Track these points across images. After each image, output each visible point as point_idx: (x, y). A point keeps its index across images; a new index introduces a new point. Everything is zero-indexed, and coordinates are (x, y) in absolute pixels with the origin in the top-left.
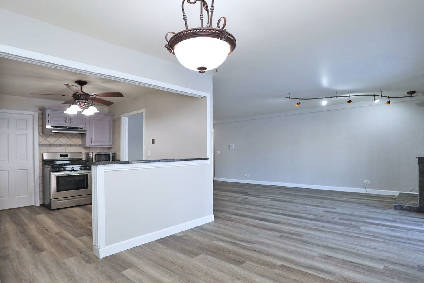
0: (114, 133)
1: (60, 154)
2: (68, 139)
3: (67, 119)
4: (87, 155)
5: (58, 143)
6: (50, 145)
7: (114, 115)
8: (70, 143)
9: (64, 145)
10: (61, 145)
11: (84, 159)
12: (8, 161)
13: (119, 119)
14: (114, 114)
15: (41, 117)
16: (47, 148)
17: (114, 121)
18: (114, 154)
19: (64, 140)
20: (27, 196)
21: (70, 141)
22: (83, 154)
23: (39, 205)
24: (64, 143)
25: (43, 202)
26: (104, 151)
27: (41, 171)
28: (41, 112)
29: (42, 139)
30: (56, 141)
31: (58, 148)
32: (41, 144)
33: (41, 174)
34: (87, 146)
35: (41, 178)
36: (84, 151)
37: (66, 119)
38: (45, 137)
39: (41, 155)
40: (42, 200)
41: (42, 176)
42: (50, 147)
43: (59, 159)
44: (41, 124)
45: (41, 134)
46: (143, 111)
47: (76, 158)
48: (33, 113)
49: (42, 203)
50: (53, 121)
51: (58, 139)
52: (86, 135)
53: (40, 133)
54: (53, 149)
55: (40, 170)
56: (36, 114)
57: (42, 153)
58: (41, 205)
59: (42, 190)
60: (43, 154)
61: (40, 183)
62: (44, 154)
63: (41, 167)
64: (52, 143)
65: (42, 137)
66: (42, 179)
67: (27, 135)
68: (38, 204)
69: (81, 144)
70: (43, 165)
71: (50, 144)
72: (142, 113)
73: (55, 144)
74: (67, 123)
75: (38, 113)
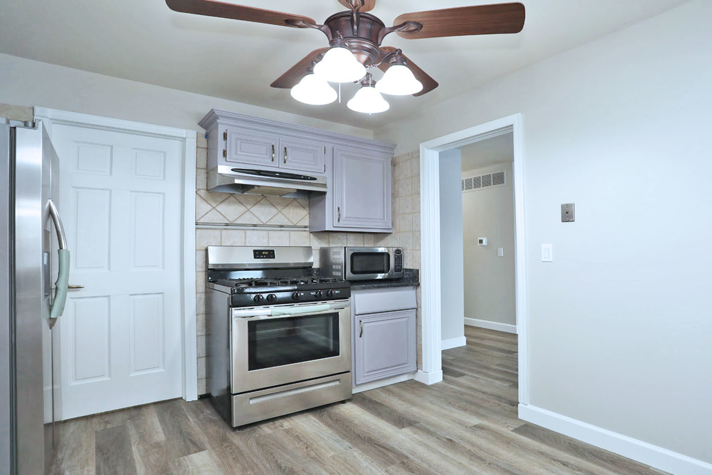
0: (394, 196)
1: (255, 251)
2: (274, 210)
3: (276, 148)
4: (324, 254)
5: (247, 219)
6: (227, 225)
7: (393, 149)
8: (280, 219)
9: (264, 225)
10: (255, 226)
11: (316, 265)
12: (109, 269)
13: (415, 156)
14: (396, 145)
15: (205, 146)
16: (217, 233)
17: (394, 164)
18: (398, 252)
19: (263, 213)
20: (161, 370)
21: (280, 215)
22: (314, 252)
23: (196, 399)
24: (264, 220)
25: (207, 390)
26: (364, 244)
27: (200, 299)
28: (203, 131)
29: (205, 207)
30: (245, 212)
31: (248, 233)
32: (201, 221)
33: (202, 309)
34: (327, 230)
35: (202, 318)
36: (317, 244)
37: (273, 149)
38: (215, 201)
39: (203, 253)
40: (204, 382)
41: (204, 312)
42: (225, 231)
43: (249, 264)
44: (203, 164)
45: (203, 193)
46: (515, 120)
47: (295, 264)
48: (182, 132)
49: (204, 393)
50: (239, 153)
51: (249, 207)
52: (325, 198)
53: (199, 190)
54: (235, 237)
55: (198, 295)
56: (191, 135)
57: (204, 246)
58: (201, 397)
59: (203, 353)
60: (207, 250)
61: (199, 334)
62: (211, 250)
63: (202, 288)
64: (231, 219)
65: (206, 201)
66: (204, 321)
67: (164, 194)
68: (192, 396)
69: (307, 224)
70: (207, 281)
71: (228, 222)
72: (512, 125)
73: (239, 222)
74: (276, 159)
75: (195, 132)
